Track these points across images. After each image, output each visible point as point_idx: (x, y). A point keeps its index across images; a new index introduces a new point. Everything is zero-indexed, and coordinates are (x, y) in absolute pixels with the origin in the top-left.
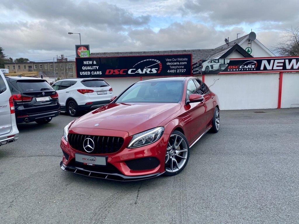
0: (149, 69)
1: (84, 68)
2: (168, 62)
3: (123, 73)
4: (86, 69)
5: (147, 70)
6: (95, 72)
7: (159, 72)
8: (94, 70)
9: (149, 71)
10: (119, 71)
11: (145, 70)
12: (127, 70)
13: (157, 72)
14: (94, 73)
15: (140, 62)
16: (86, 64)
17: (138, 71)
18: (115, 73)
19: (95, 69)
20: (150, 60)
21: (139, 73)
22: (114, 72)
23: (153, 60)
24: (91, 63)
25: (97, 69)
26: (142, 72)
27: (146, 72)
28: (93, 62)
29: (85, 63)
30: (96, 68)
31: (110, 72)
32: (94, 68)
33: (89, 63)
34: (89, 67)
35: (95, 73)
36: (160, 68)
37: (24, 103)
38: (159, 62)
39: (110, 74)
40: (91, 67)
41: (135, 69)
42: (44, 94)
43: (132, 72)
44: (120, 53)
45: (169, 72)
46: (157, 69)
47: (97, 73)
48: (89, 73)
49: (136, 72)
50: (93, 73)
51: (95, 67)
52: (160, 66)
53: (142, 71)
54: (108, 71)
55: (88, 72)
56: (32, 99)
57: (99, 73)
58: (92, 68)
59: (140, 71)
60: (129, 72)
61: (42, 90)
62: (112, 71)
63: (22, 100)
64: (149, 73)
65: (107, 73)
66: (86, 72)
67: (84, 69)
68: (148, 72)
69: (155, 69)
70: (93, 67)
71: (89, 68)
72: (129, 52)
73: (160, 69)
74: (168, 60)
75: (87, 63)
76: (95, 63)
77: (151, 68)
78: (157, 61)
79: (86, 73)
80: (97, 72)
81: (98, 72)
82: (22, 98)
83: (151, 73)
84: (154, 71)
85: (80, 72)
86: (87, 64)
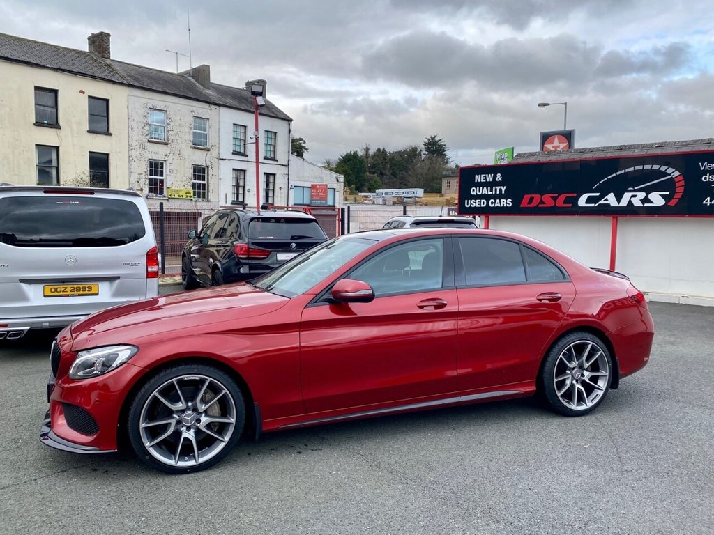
0: (642, 195)
1: (474, 191)
2: (705, 172)
3: (564, 203)
4: (479, 193)
5: (635, 196)
6: (498, 201)
7: (673, 203)
8: (495, 197)
9: (641, 200)
10: (555, 199)
11: (626, 197)
12: (575, 195)
13: (667, 202)
14: (495, 203)
15: (614, 175)
16: (479, 181)
17: (606, 200)
18: (544, 203)
19: (498, 193)
20: (647, 167)
21: (609, 204)
22: (542, 202)
23: (656, 167)
24: (490, 178)
25: (503, 192)
26: (619, 201)
27: (630, 202)
28: (495, 177)
29: (478, 178)
30: (500, 190)
31: (531, 199)
32: (496, 190)
33: (486, 179)
34: (485, 188)
35: (498, 204)
36: (677, 190)
37: (250, 261)
38: (677, 173)
39: (533, 205)
40: (489, 188)
41: (598, 194)
42: (294, 245)
43: (589, 200)
44: (590, 149)
45: (709, 203)
46: (668, 193)
47: (502, 203)
48: (483, 203)
49: (601, 202)
50: (492, 203)
51: (498, 188)
52: (677, 185)
53: (619, 199)
54: (527, 197)
55: (482, 201)
56: (268, 255)
57: (506, 203)
58: (491, 190)
59: (611, 199)
60: (582, 202)
61: (293, 238)
62: (537, 197)
63: (248, 255)
64: (640, 204)
65: (524, 204)
66: (477, 201)
67: (474, 193)
68: (637, 202)
69: (661, 195)
70: (494, 188)
71: (485, 191)
72: (614, 147)
73: (678, 196)
74: (707, 167)
75: (482, 178)
76: (499, 178)
77: (648, 190)
78: (670, 170)
79: (477, 203)
80: (502, 200)
81: (505, 200)
82: (248, 251)
83: (646, 205)
84: (657, 199)
85: (466, 201)
86: (482, 181)
